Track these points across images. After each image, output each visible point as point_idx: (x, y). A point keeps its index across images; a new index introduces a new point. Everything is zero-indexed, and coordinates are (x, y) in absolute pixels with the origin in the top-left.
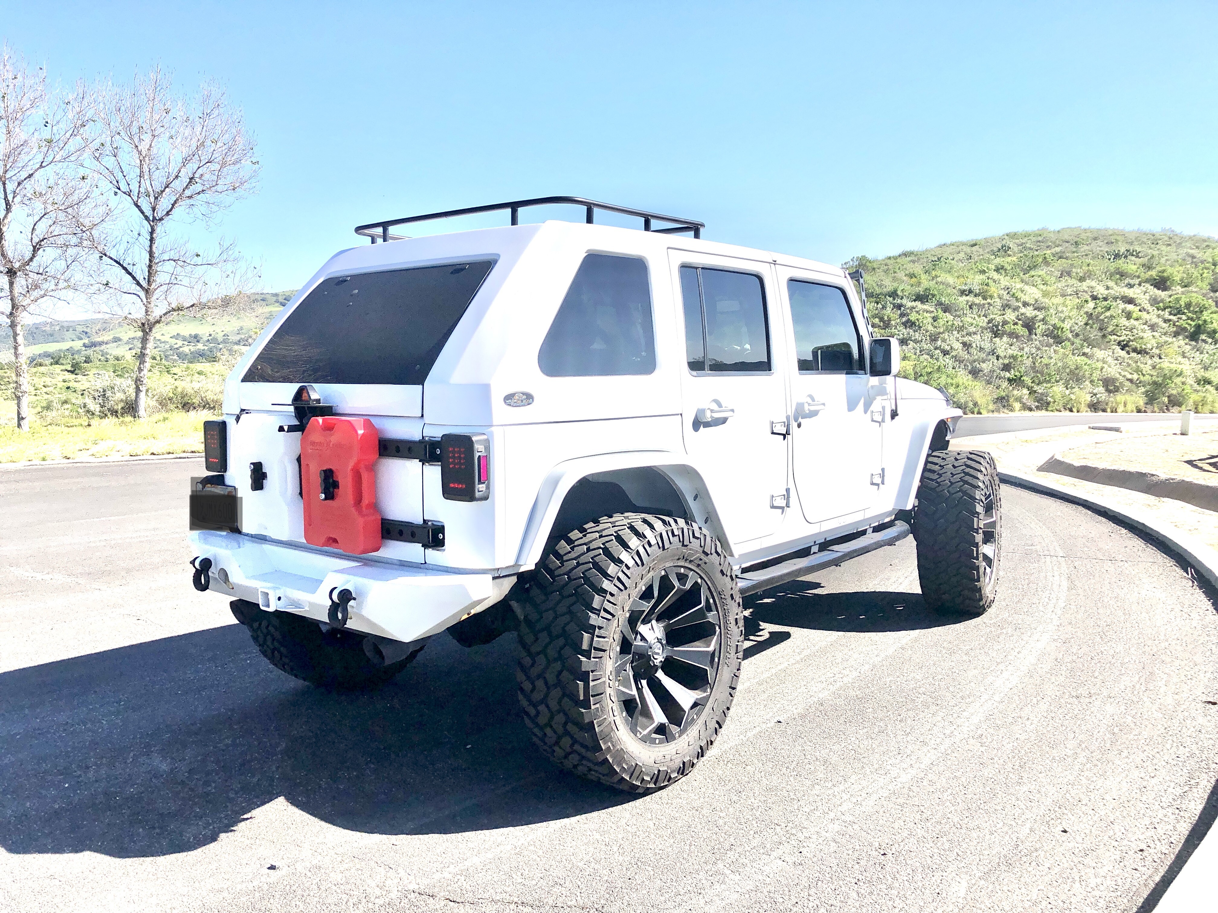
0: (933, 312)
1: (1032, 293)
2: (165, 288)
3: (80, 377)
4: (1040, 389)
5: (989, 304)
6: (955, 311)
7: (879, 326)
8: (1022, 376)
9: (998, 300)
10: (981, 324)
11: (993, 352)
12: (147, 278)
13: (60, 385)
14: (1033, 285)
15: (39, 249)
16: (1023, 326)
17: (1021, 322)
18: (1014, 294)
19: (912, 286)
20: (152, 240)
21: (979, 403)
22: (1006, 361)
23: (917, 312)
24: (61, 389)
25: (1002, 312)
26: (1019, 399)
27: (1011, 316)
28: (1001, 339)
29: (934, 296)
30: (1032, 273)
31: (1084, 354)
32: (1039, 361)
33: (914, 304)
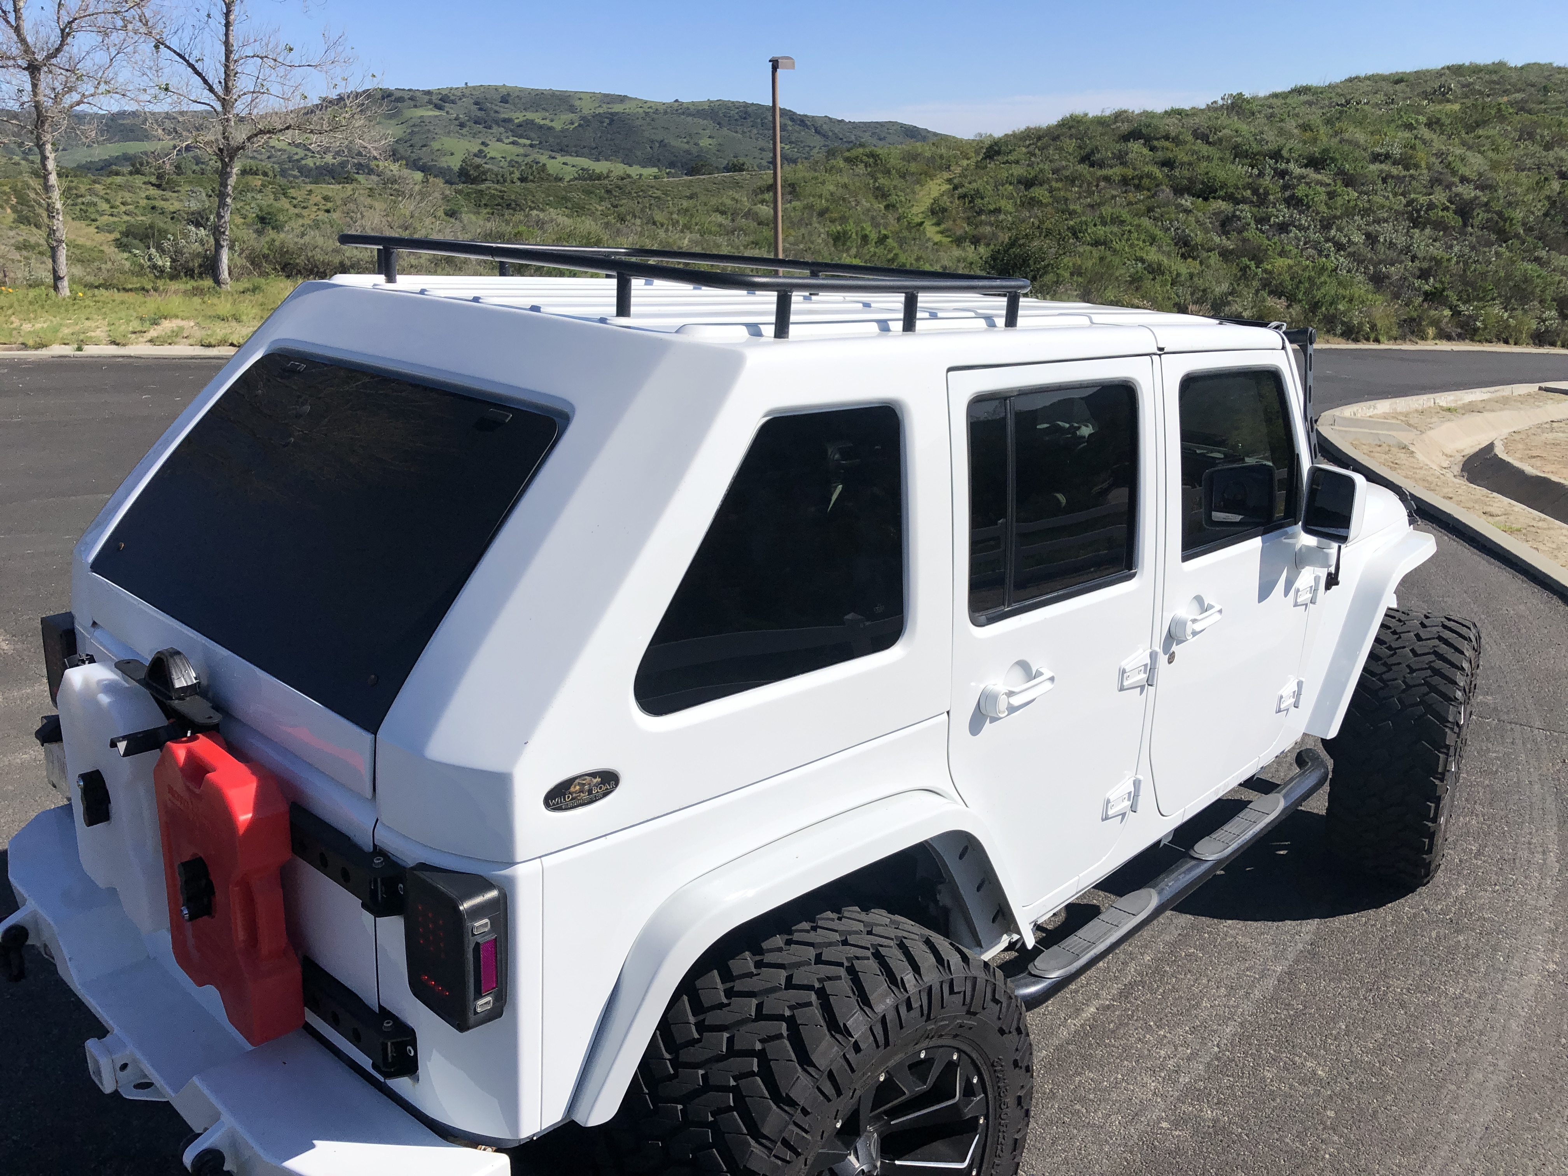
0: (1330, 184)
1: (1476, 163)
2: (249, 98)
3: (168, 194)
4: (1466, 309)
5: (1411, 176)
6: (1363, 184)
7: (1252, 202)
8: (1443, 290)
9: (1425, 172)
10: (1396, 207)
11: (1407, 249)
12: (223, 81)
13: (143, 202)
14: (1479, 152)
15: (68, 34)
16: (1455, 213)
17: (1453, 206)
18: (1450, 163)
19: (1305, 143)
20: (227, 25)
21: (1379, 325)
22: (1425, 265)
23: (1307, 184)
24: (144, 208)
25: (1430, 190)
26: (1435, 323)
27: (1440, 196)
28: (1423, 230)
29: (1333, 160)
30: (1480, 132)
31: (1537, 260)
32: (1472, 268)
33: (1303, 171)
